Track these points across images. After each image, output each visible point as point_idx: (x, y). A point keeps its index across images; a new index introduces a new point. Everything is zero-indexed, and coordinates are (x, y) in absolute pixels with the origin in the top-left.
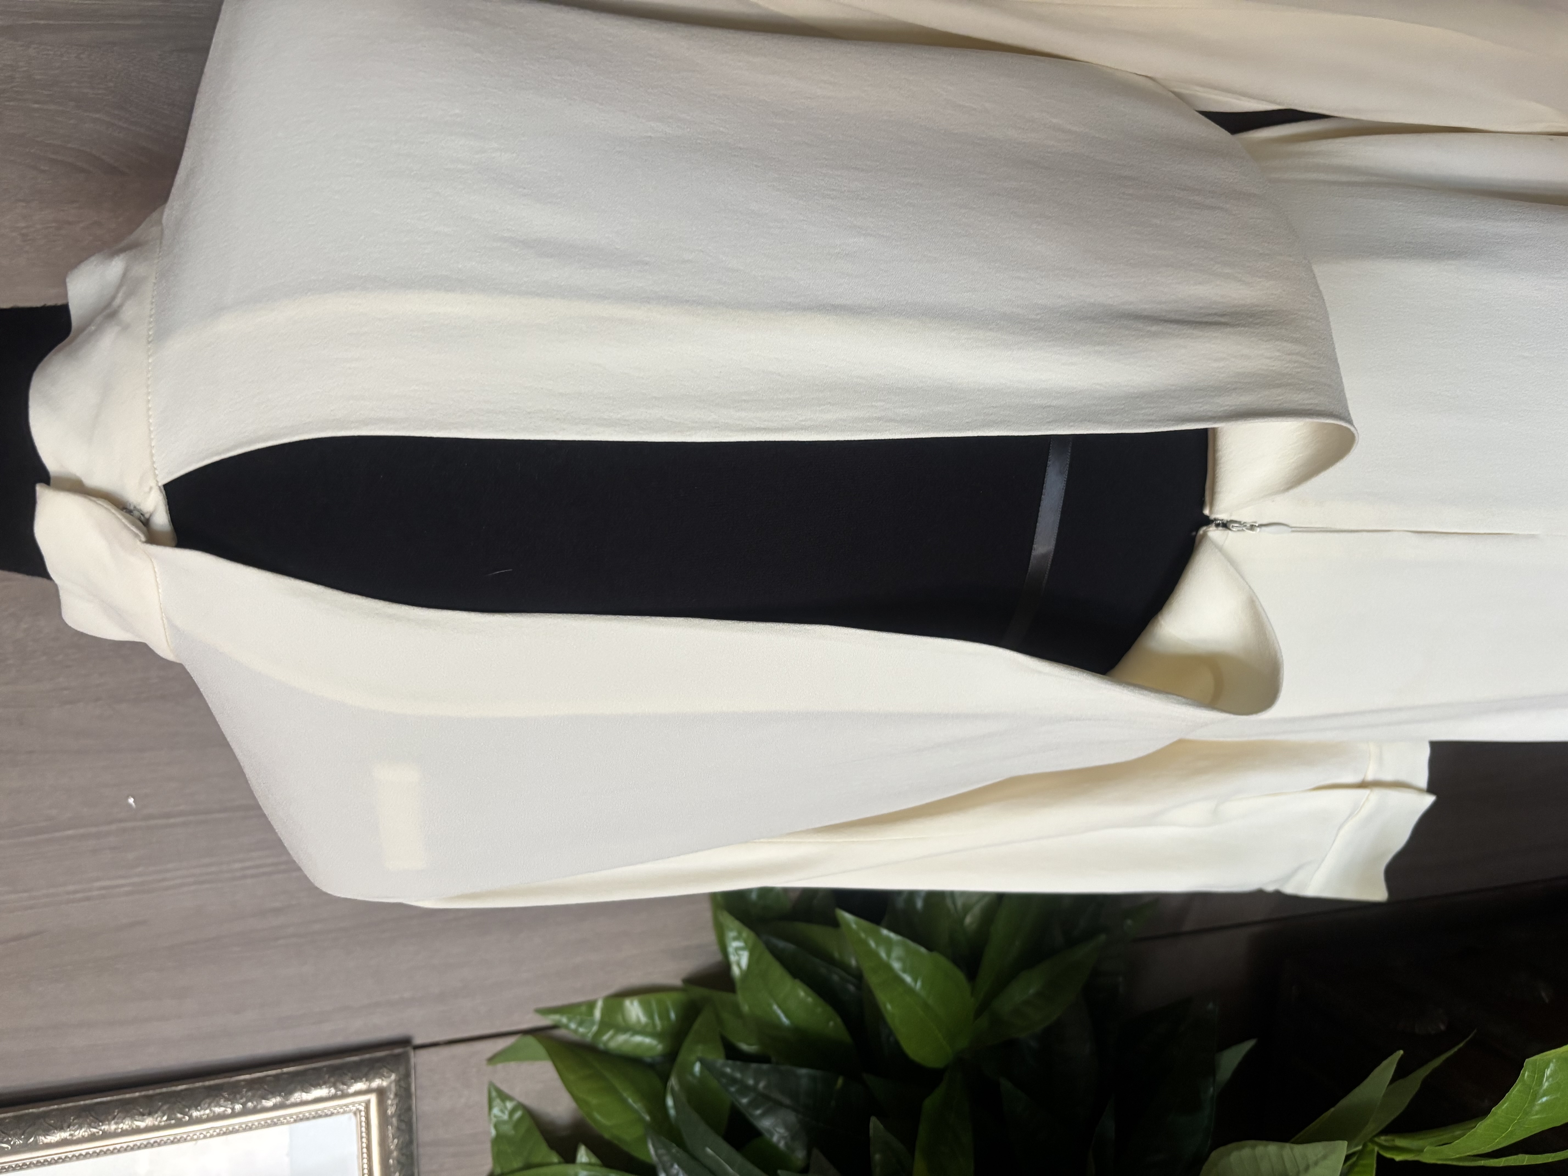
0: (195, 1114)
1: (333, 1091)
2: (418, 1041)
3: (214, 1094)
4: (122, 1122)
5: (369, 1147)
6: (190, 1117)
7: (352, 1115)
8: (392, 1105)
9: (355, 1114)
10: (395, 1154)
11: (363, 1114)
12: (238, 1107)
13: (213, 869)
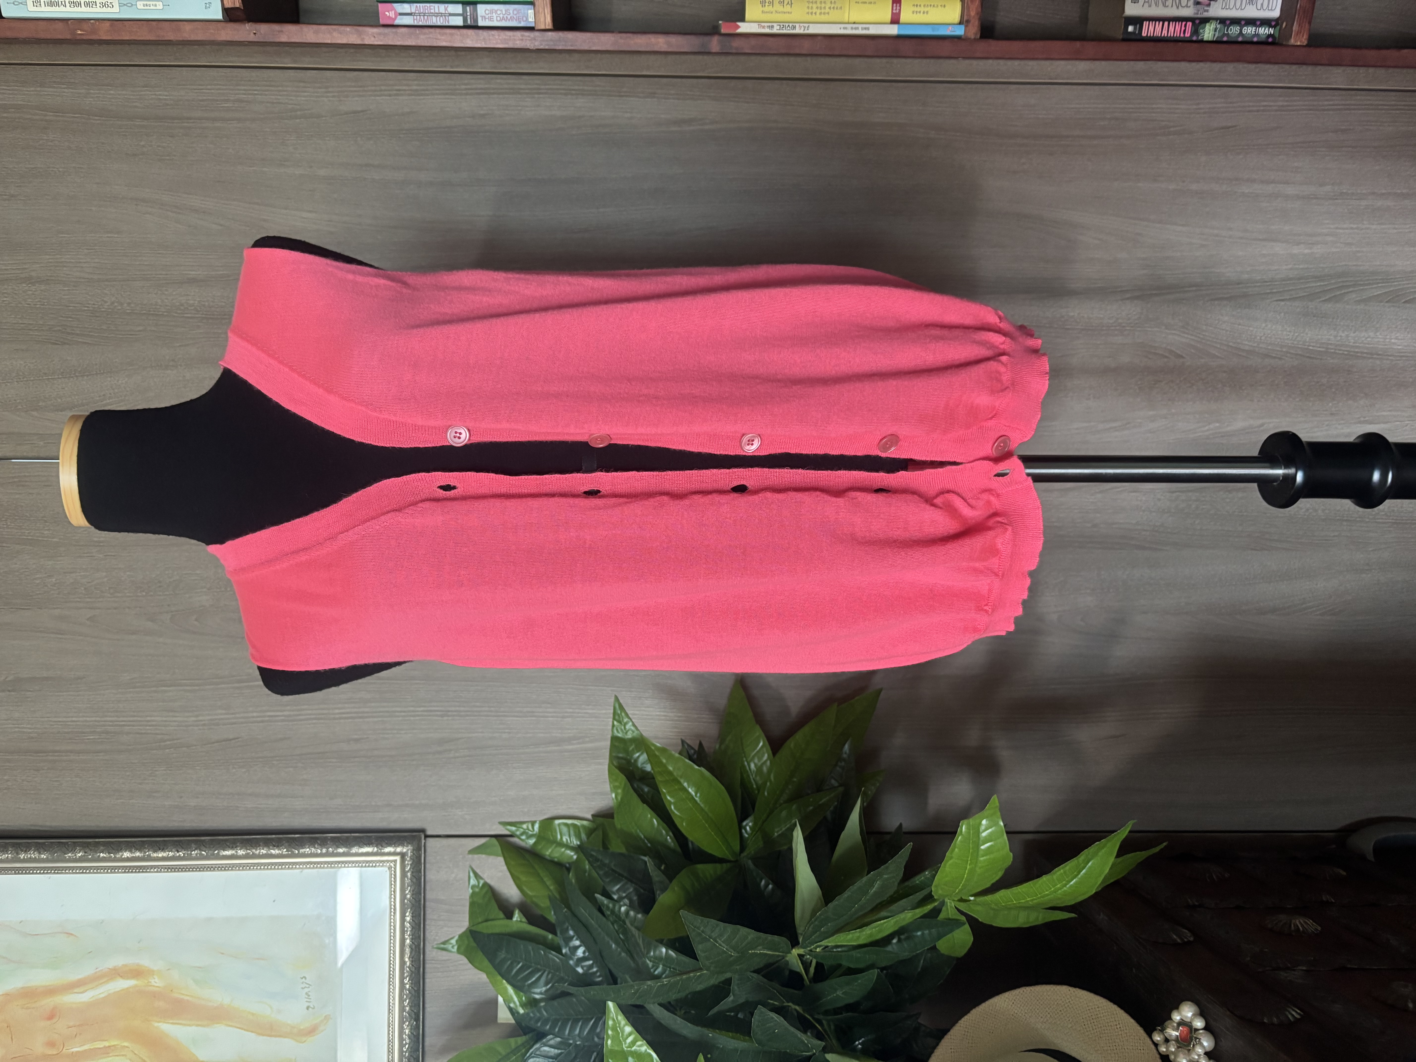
1: (376, 849)
2: (429, 833)
3: (313, 842)
4: (264, 849)
5: (395, 892)
7: (387, 869)
8: (408, 864)
11: (393, 869)
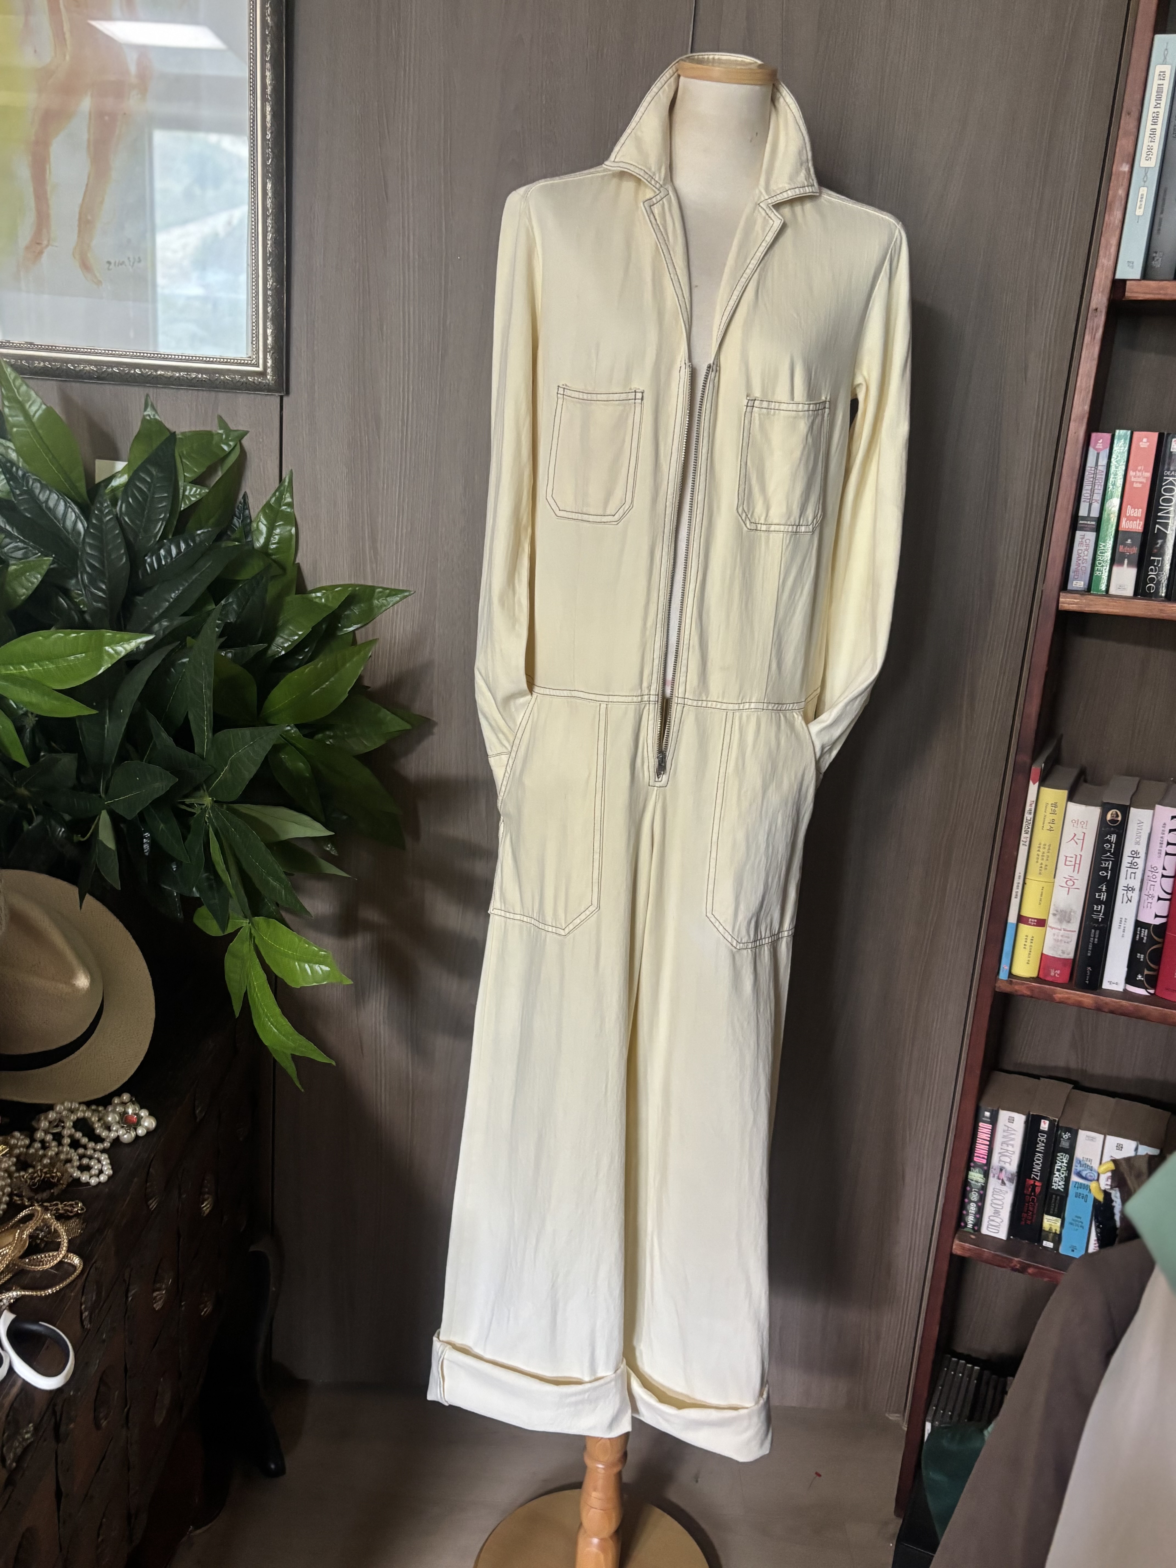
0: (270, 269)
1: (270, 346)
2: (285, 399)
3: (278, 280)
4: (272, 227)
5: (226, 363)
6: (269, 265)
7: (251, 355)
8: (254, 379)
9: (250, 357)
10: (222, 378)
11: (251, 362)
12: (269, 293)
13: (412, 297)
